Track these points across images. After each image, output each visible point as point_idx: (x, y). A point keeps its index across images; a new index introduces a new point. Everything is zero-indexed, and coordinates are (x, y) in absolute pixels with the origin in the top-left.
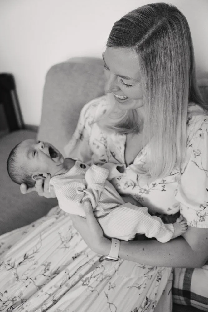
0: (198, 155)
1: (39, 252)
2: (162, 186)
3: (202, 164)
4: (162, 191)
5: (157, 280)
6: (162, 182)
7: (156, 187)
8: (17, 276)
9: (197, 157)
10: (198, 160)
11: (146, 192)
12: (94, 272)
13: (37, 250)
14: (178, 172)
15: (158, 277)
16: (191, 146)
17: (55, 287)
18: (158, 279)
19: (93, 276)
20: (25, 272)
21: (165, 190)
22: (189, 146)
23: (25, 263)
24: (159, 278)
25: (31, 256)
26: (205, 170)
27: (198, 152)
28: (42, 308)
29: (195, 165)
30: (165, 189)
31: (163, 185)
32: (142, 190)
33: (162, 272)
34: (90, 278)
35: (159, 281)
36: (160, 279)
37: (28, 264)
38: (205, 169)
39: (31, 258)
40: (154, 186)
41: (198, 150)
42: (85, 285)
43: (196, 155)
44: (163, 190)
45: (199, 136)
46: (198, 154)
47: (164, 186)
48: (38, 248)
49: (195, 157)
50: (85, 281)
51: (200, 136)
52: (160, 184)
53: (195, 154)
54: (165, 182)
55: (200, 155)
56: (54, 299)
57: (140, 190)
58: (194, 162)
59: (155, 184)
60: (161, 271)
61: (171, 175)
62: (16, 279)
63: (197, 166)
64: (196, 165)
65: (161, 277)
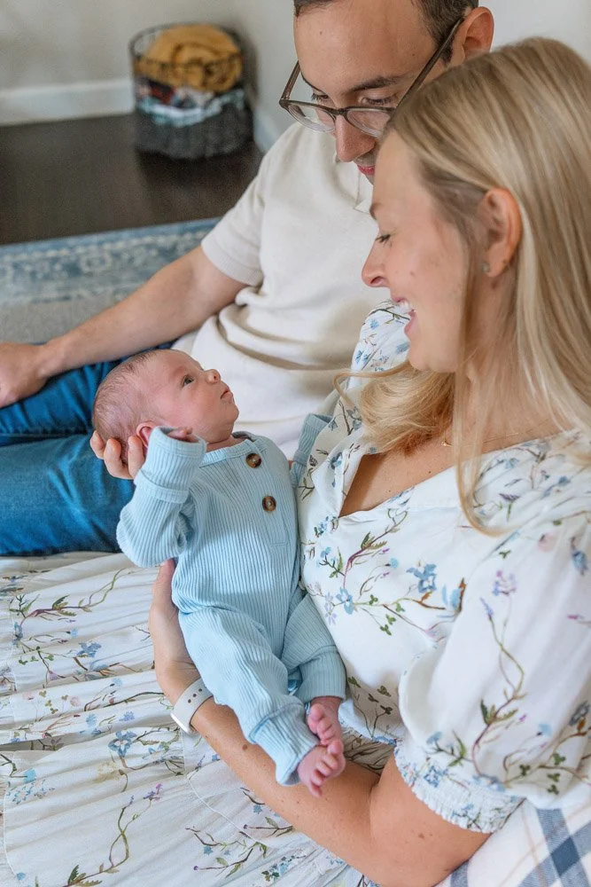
0: (503, 592)
1: (90, 611)
2: (388, 617)
3: (505, 625)
4: (382, 628)
5: (266, 873)
6: (394, 608)
7: (375, 609)
8: (18, 633)
9: (501, 595)
10: (499, 605)
11: (348, 604)
12: (152, 732)
13: (89, 605)
14: (443, 609)
15: (275, 867)
16: (504, 555)
17: (72, 703)
18: (271, 873)
19: (145, 739)
20: (39, 636)
21: (390, 634)
22: (501, 553)
23: (49, 617)
24: (276, 871)
25: (69, 610)
26: (503, 650)
27: (509, 583)
28: (16, 734)
29: (487, 617)
30: (391, 628)
31: (391, 615)
32: (344, 594)
33: (295, 861)
34: (135, 738)
35: (272, 880)
36: (276, 875)
37: (55, 624)
38: (506, 647)
39: (66, 614)
40: (371, 603)
41: (512, 577)
42: (115, 746)
43: (500, 588)
44: (385, 629)
45: (539, 536)
46: (504, 589)
47: (394, 620)
48: (92, 603)
49: (496, 592)
50: (124, 737)
51: (543, 538)
52: (385, 607)
53: (497, 583)
54: (401, 613)
55: (511, 594)
56: (49, 732)
57: (341, 591)
58: (487, 607)
59: (377, 600)
60: (293, 857)
61: (420, 603)
62: (15, 638)
63: (489, 623)
64: (490, 618)
65: (284, 874)
